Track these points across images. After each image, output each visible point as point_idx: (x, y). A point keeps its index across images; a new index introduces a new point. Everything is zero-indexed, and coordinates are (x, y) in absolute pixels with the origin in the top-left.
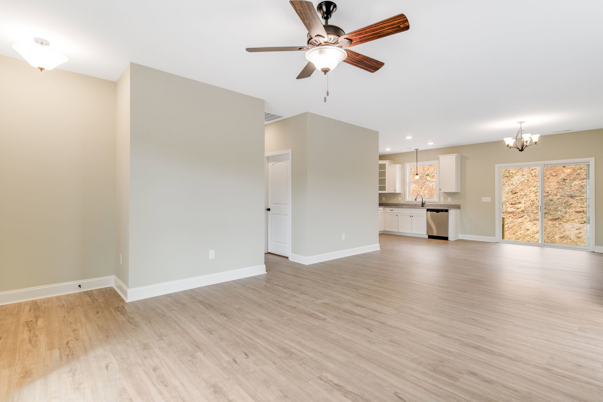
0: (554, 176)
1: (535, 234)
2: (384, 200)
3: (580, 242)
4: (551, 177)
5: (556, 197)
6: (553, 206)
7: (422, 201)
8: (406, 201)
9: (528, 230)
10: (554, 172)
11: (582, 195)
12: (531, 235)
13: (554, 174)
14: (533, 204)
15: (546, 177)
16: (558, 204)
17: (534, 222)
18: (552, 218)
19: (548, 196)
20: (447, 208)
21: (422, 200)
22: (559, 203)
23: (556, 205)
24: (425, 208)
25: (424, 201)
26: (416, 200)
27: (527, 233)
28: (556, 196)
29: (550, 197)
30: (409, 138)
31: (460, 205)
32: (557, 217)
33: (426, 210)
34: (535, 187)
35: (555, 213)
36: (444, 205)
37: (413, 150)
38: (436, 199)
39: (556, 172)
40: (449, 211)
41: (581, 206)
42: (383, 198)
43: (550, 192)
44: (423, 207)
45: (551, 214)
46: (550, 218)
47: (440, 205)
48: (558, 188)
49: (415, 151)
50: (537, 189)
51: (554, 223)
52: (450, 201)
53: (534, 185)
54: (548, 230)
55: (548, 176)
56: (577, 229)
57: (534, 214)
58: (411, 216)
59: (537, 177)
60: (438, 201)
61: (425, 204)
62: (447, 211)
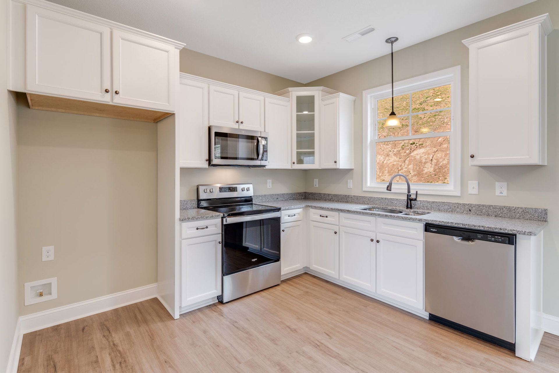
2: (317, 186)
7: (409, 191)
8: (365, 189)
21: (406, 187)
25: (413, 192)
26: (389, 188)
33: (421, 226)
36: (479, 206)
38: (451, 187)
42: (315, 180)
44: (411, 208)
47: (464, 205)
58: (375, 241)
60: (458, 193)
61: (415, 200)
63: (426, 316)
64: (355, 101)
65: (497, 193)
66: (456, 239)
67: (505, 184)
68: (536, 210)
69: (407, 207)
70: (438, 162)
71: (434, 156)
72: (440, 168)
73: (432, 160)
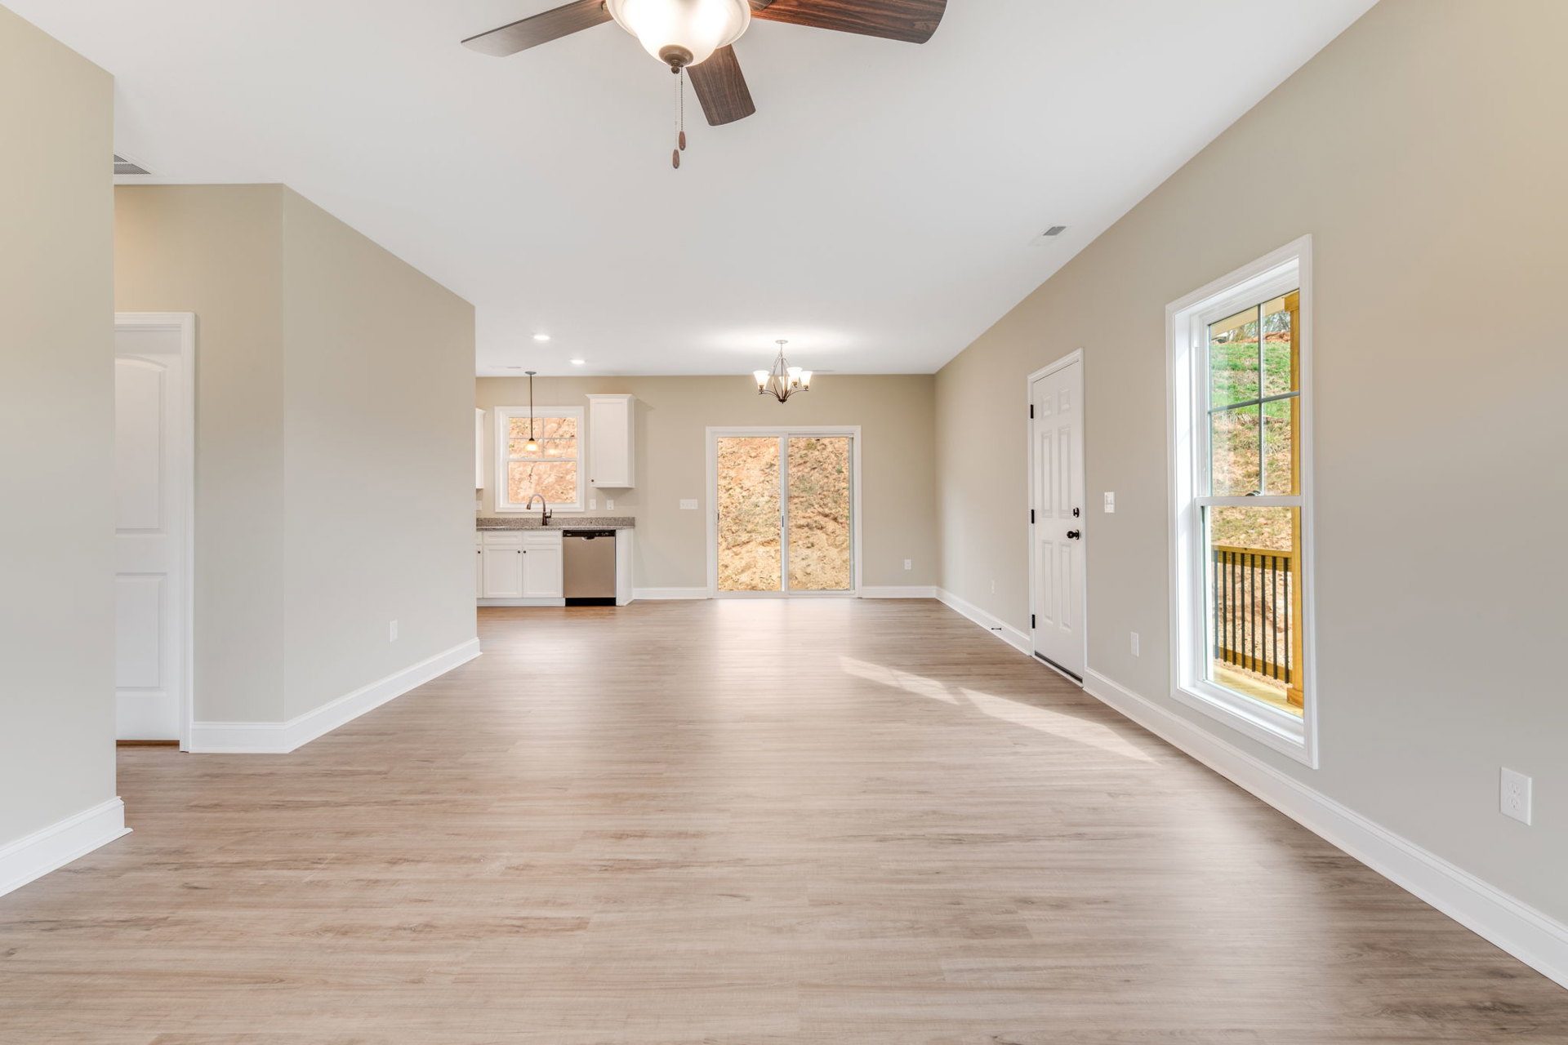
0: (754, 457)
1: (739, 573)
3: (810, 582)
4: (750, 460)
5: (762, 499)
6: (761, 516)
7: (544, 510)
8: (497, 511)
9: (726, 567)
10: (752, 448)
11: (802, 495)
12: (733, 576)
13: (753, 454)
14: (728, 513)
15: (740, 459)
16: (770, 512)
17: (734, 549)
18: (763, 539)
19: (749, 497)
20: (612, 528)
21: (542, 506)
22: (770, 510)
23: (765, 514)
24: (559, 529)
25: (547, 511)
26: (529, 507)
27: (727, 573)
28: (763, 496)
29: (754, 499)
30: (542, 338)
31: (634, 518)
32: (771, 538)
33: (560, 533)
34: (725, 478)
35: (767, 529)
36: (597, 519)
37: (521, 373)
38: (578, 505)
39: (755, 449)
40: (618, 533)
41: (803, 514)
43: (751, 489)
44: (546, 525)
45: (760, 533)
46: (760, 540)
47: (588, 518)
48: (763, 482)
49: (526, 377)
50: (729, 483)
51: (768, 548)
52: (613, 508)
53: (724, 475)
54: (760, 564)
55: (744, 458)
56: (803, 559)
57: (733, 533)
58: (522, 552)
59: (726, 459)
60: (583, 510)
61: (550, 517)
62: (612, 533)
63: (563, 603)
64: (484, 415)
65: (608, 508)
66: (583, 538)
67: (612, 501)
68: (629, 518)
69: (543, 524)
70: (540, 478)
71: (535, 469)
72: (544, 490)
73: (530, 475)
